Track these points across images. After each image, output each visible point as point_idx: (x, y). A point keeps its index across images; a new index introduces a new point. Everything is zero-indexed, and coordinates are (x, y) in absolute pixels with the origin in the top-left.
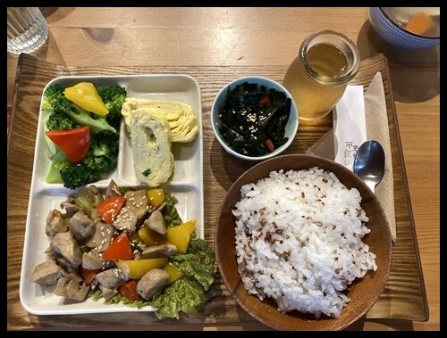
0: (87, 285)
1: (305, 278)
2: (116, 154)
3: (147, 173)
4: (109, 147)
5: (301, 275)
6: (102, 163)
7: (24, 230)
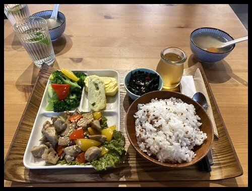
0: (59, 156)
1: (170, 137)
2: (79, 99)
3: (94, 104)
4: (77, 95)
5: (168, 136)
6: (73, 102)
7: (31, 132)
